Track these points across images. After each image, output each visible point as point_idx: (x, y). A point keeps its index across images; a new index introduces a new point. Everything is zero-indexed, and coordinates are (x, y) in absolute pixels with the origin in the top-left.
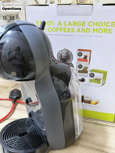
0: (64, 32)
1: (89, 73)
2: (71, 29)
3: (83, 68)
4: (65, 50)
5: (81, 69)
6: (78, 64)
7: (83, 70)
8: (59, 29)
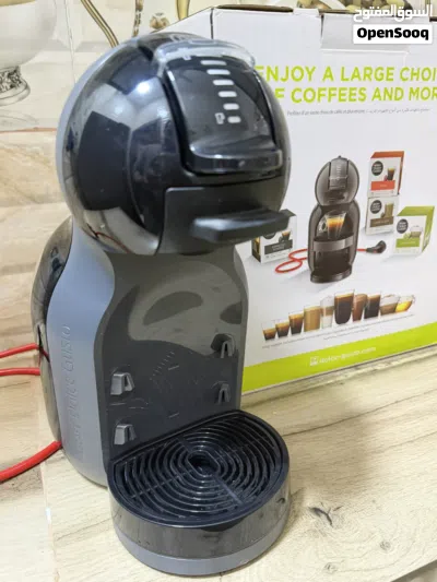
0: (340, 100)
1: (397, 220)
2: (357, 92)
3: (383, 210)
4: (339, 161)
5: (378, 216)
6: (372, 201)
7: (383, 216)
8: (327, 93)
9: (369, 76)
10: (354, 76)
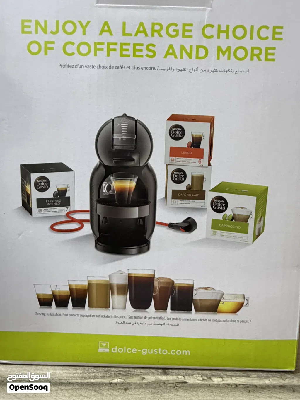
1: (210, 196)
2: (144, 48)
6: (172, 169)
9: (158, 32)
10: (138, 32)
